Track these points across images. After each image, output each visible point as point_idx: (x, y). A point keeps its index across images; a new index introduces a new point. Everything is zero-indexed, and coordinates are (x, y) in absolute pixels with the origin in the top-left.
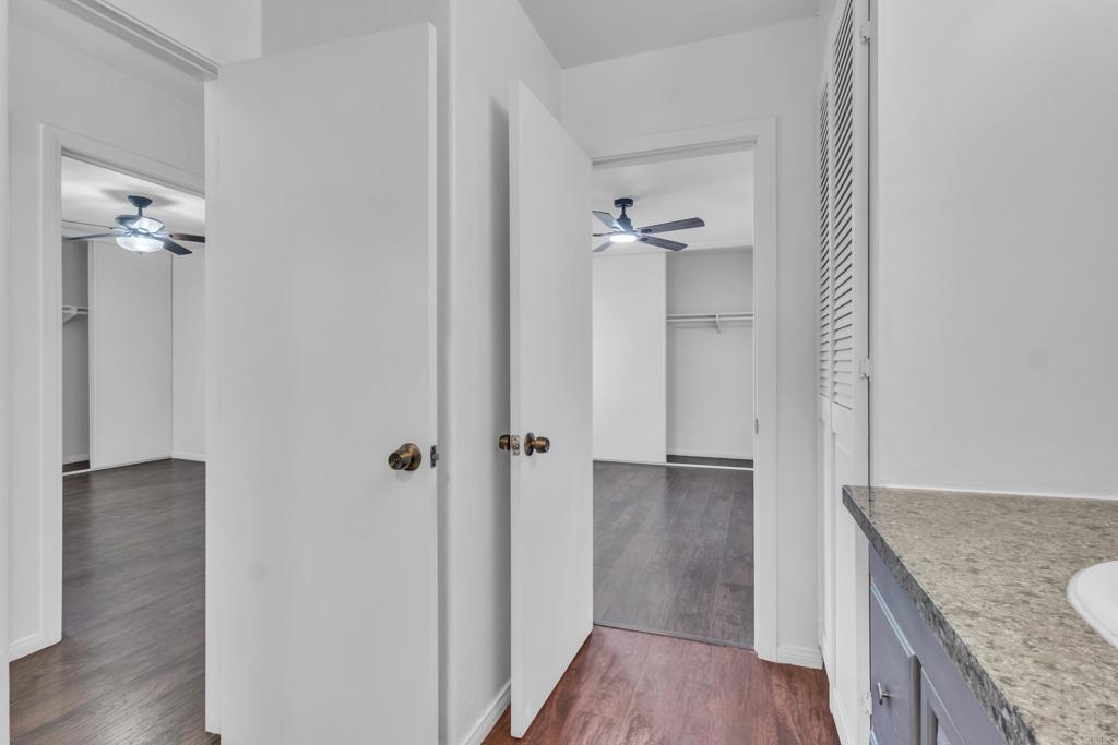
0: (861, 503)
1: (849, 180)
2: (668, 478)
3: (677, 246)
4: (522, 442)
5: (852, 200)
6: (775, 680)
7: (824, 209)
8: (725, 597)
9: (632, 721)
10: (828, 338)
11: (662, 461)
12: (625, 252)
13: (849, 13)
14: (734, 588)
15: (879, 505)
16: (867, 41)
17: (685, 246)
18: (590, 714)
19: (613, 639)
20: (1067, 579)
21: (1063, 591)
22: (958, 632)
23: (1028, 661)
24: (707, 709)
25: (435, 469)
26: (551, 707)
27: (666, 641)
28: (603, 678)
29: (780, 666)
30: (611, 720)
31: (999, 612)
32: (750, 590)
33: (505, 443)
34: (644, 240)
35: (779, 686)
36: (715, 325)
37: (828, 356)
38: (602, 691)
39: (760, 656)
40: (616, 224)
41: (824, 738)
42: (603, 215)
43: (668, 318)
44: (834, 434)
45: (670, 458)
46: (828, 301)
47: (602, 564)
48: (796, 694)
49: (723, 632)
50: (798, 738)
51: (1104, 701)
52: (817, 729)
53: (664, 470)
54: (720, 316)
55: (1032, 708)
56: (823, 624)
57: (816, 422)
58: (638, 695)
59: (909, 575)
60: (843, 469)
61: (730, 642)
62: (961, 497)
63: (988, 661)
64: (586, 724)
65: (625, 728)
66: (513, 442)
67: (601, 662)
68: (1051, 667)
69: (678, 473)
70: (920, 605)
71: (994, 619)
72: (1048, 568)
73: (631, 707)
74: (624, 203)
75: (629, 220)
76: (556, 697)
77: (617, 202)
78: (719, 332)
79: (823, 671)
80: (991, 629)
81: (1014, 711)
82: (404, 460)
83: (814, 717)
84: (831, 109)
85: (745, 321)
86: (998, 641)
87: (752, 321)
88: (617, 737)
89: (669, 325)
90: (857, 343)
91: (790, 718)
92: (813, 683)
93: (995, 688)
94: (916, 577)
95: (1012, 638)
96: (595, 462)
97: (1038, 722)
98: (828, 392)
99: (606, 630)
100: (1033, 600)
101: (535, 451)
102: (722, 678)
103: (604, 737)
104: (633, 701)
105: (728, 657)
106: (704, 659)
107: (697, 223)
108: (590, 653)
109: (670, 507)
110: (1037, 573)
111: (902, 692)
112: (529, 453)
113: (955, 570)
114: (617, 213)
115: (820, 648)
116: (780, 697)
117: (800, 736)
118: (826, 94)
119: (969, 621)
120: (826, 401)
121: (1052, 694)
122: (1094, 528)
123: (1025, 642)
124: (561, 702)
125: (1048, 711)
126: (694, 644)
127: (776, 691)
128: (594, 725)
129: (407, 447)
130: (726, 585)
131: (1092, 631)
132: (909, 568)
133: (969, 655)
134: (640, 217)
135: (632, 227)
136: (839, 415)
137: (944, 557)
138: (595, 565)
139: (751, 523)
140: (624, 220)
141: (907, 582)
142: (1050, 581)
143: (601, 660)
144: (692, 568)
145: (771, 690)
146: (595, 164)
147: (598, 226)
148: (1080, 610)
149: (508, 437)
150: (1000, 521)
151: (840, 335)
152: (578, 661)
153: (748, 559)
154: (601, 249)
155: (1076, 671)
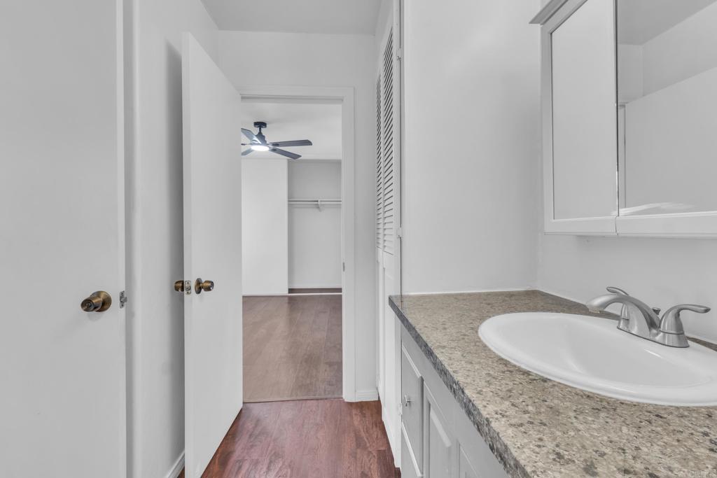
0: (398, 303)
1: (391, 137)
2: (289, 303)
3: (295, 156)
4: (193, 285)
5: (393, 142)
6: (354, 412)
7: (379, 143)
8: (326, 370)
9: (271, 458)
10: (381, 216)
11: (286, 292)
12: (261, 157)
13: (390, 41)
14: (330, 364)
15: (406, 303)
16: (399, 59)
17: (300, 156)
18: (243, 460)
19: (257, 410)
20: (478, 326)
21: (477, 332)
22: (438, 356)
23: (463, 362)
24: (317, 438)
25: (124, 309)
26: (215, 463)
27: (292, 404)
28: (250, 436)
29: (357, 404)
30: (257, 460)
31: (454, 344)
32: (340, 364)
33: (180, 286)
34: (274, 150)
35: (356, 414)
36: (318, 207)
37: (381, 226)
38: (251, 444)
39: (346, 400)
40: (255, 138)
41: (379, 436)
42: (246, 132)
43: (289, 201)
44: (384, 269)
45: (291, 291)
46: (381, 195)
47: (248, 362)
48: (365, 417)
49: (325, 391)
50: (366, 440)
51: (488, 372)
52: (376, 432)
53: (287, 298)
54: (321, 201)
55: (464, 380)
56: (379, 375)
57: (376, 263)
58: (275, 440)
59: (419, 335)
60: (388, 287)
61: (329, 396)
62: (439, 296)
63: (449, 365)
64: (240, 467)
65: (267, 462)
66: (186, 285)
67: (249, 425)
68: (471, 363)
69: (295, 300)
70: (423, 348)
71: (452, 348)
72: (472, 323)
73: (270, 448)
74: (260, 125)
75: (264, 137)
76: (218, 456)
77: (256, 124)
78: (320, 211)
79: (379, 401)
80: (450, 352)
81: (457, 384)
82: (96, 304)
83: (374, 426)
84: (382, 90)
85: (337, 205)
86: (452, 356)
87: (340, 205)
88: (261, 469)
89: (290, 206)
90: (395, 219)
91: (362, 430)
92: (373, 409)
93: (451, 376)
94: (422, 335)
95: (458, 354)
96: (244, 297)
97: (465, 385)
98: (381, 246)
99: (252, 405)
100: (466, 337)
101: (203, 290)
102: (325, 417)
103: (253, 472)
104: (272, 445)
105: (328, 405)
106: (314, 409)
107: (307, 143)
108: (241, 423)
109: (291, 321)
110: (468, 326)
111: (415, 397)
112: (198, 292)
113: (437, 329)
114: (256, 131)
115: (377, 389)
116: (357, 421)
117: (367, 439)
118: (379, 81)
119: (442, 350)
120: (380, 251)
121: (471, 373)
122: (489, 304)
123: (462, 355)
124: (222, 457)
125: (469, 380)
126: (308, 401)
127: (355, 418)
128: (246, 466)
129: (98, 294)
130: (326, 363)
131: (485, 346)
132: (419, 332)
133: (442, 365)
134: (271, 135)
135: (266, 141)
136: (386, 258)
137: (433, 324)
138: (243, 365)
139: (340, 325)
140: (260, 136)
141: (418, 338)
142: (472, 329)
143: (249, 424)
144: (306, 357)
145: (352, 418)
146: (243, 98)
147: (245, 139)
148: (482, 338)
149: (183, 282)
150: (455, 305)
151: (387, 214)
152: (233, 429)
153: (338, 346)
154: (245, 153)
155: (479, 363)
